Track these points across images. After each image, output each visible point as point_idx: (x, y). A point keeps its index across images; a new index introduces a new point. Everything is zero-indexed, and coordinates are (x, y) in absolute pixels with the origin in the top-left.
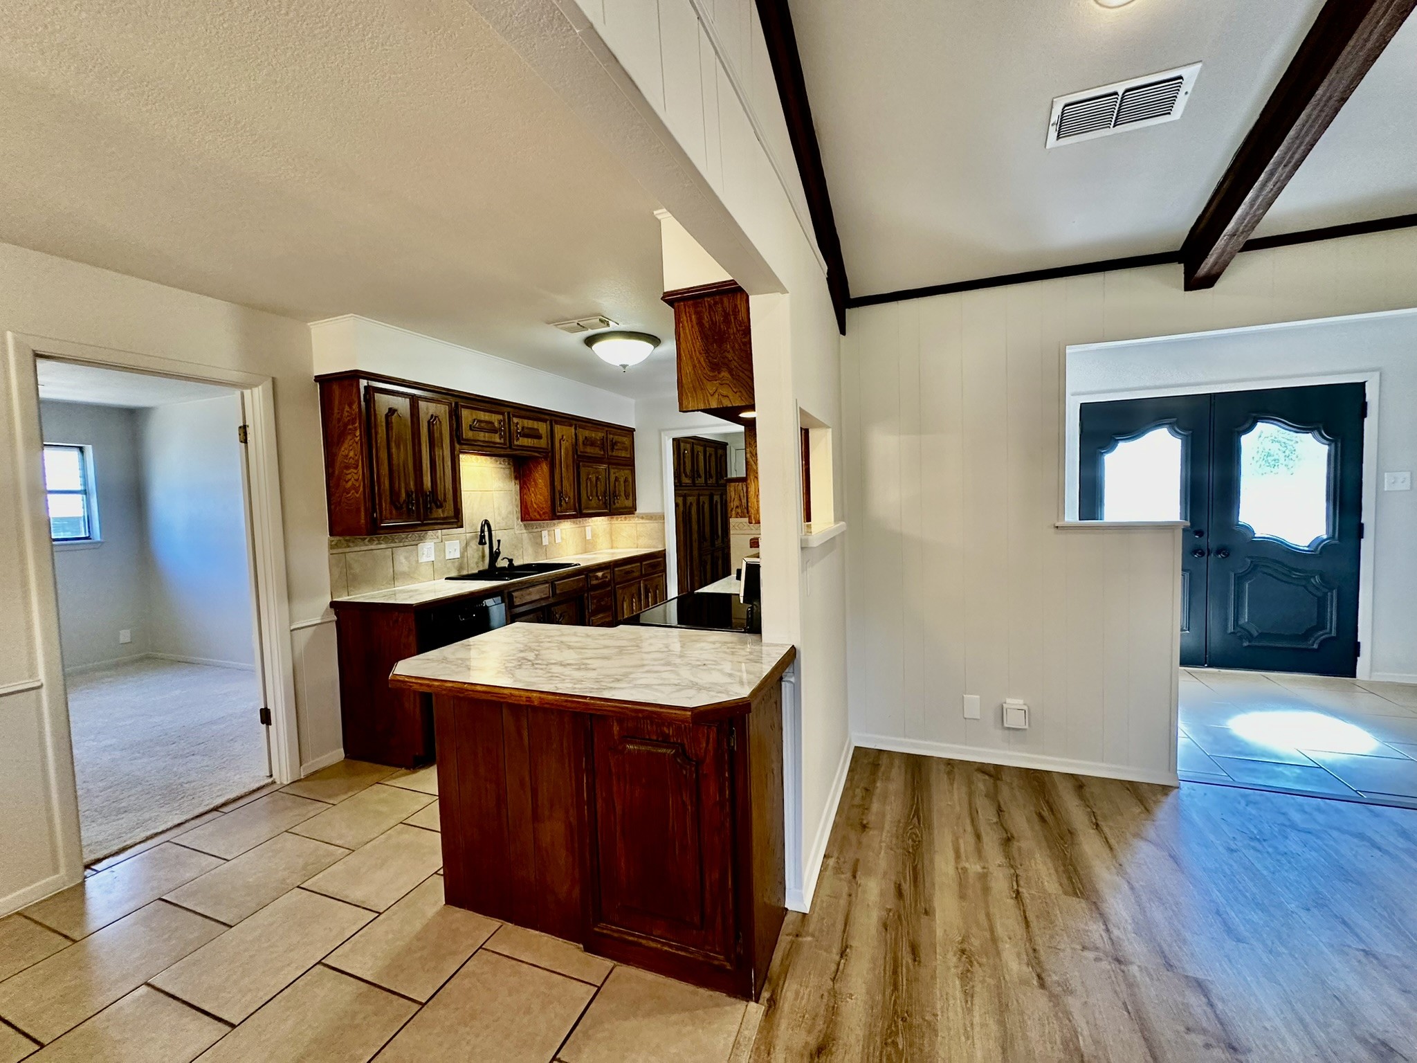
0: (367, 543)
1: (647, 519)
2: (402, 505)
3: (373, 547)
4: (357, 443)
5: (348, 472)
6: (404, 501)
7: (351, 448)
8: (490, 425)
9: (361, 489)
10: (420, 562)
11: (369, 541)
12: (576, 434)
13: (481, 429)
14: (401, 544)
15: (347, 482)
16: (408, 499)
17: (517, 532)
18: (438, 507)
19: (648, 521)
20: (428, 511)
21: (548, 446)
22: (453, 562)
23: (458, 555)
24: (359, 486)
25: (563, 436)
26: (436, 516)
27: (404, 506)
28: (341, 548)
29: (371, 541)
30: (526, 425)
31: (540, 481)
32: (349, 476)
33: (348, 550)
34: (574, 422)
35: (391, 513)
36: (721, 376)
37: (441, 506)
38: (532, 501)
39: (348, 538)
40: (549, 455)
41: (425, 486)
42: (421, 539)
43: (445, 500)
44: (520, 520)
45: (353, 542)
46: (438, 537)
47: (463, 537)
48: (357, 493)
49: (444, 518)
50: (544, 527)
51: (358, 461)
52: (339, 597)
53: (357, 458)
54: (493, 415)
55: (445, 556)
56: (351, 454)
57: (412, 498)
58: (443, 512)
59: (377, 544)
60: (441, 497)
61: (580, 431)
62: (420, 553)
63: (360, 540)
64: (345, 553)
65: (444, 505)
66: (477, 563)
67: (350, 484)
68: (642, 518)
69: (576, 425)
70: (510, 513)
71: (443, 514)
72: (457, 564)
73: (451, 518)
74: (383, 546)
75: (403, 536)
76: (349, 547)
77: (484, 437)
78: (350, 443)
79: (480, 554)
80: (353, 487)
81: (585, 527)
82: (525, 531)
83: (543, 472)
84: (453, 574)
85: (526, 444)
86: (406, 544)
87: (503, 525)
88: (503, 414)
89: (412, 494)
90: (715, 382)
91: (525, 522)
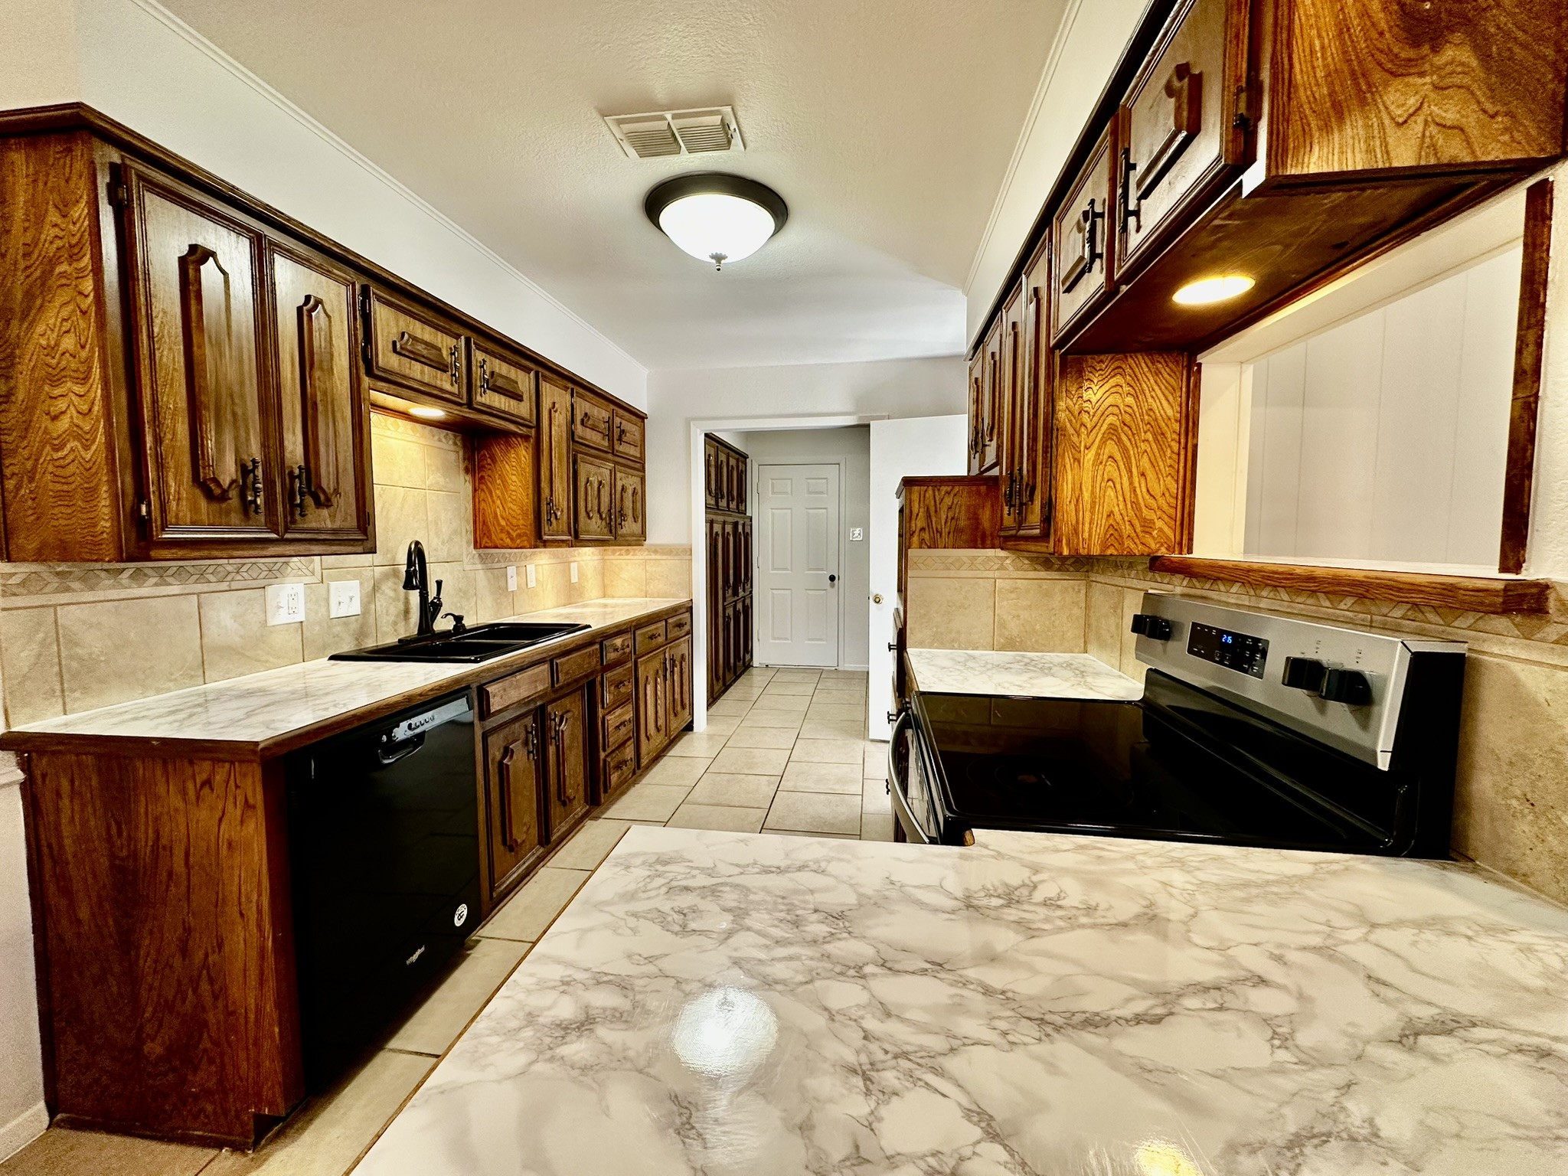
0: (125, 582)
1: (663, 554)
2: (225, 492)
3: (144, 591)
4: (84, 313)
5: (57, 392)
6: (233, 482)
7: (67, 326)
8: (434, 351)
9: (101, 438)
10: (271, 623)
11: (131, 577)
12: (572, 405)
13: (415, 357)
14: (224, 586)
15: (55, 418)
16: (244, 478)
17: (468, 567)
18: (319, 504)
19: (664, 557)
20: (294, 509)
21: (531, 415)
22: (345, 624)
23: (355, 608)
24: (94, 430)
25: (554, 403)
26: (314, 525)
27: (233, 494)
28: (40, 592)
29: (138, 577)
30: (497, 370)
31: (514, 478)
32: (62, 405)
33: (64, 598)
34: (570, 385)
35: (195, 509)
36: (1440, 60)
37: (328, 504)
38: (496, 514)
39: (63, 567)
40: (533, 433)
41: (287, 455)
42: (274, 575)
43: (336, 491)
44: (472, 546)
45: (81, 579)
46: (313, 573)
47: (368, 573)
48: (87, 448)
49: (335, 531)
50: (510, 561)
51: (88, 361)
52: (33, 718)
53: (84, 354)
54: (439, 334)
55: (328, 610)
56: (68, 343)
57: (255, 477)
58: (333, 517)
59: (156, 585)
60: (327, 482)
61: (577, 400)
62: (271, 604)
63: (103, 574)
64: (55, 606)
65: (334, 500)
66: (395, 623)
67: (64, 423)
68: (656, 552)
69: (572, 390)
70: (455, 532)
71: (333, 521)
72: (354, 626)
73: (348, 531)
74: (175, 589)
75: (230, 568)
76: (68, 589)
77: (422, 372)
78: (64, 313)
79: (401, 606)
80: (76, 433)
81: (570, 562)
82: (479, 566)
83: (519, 462)
84: (346, 648)
85: (496, 404)
86: (234, 585)
87: (443, 554)
88: (457, 337)
89: (255, 467)
90: (1420, 81)
91: (481, 551)
